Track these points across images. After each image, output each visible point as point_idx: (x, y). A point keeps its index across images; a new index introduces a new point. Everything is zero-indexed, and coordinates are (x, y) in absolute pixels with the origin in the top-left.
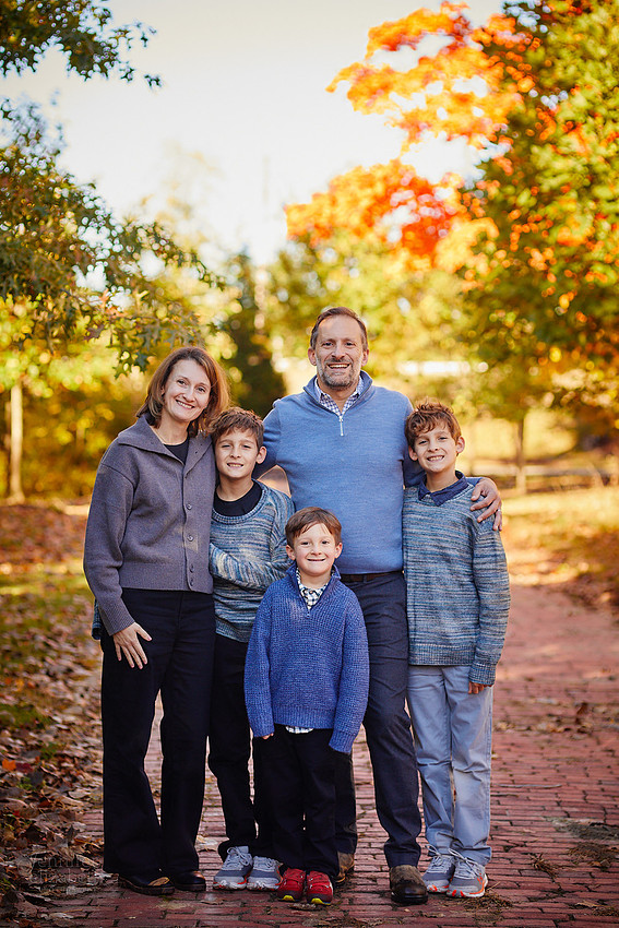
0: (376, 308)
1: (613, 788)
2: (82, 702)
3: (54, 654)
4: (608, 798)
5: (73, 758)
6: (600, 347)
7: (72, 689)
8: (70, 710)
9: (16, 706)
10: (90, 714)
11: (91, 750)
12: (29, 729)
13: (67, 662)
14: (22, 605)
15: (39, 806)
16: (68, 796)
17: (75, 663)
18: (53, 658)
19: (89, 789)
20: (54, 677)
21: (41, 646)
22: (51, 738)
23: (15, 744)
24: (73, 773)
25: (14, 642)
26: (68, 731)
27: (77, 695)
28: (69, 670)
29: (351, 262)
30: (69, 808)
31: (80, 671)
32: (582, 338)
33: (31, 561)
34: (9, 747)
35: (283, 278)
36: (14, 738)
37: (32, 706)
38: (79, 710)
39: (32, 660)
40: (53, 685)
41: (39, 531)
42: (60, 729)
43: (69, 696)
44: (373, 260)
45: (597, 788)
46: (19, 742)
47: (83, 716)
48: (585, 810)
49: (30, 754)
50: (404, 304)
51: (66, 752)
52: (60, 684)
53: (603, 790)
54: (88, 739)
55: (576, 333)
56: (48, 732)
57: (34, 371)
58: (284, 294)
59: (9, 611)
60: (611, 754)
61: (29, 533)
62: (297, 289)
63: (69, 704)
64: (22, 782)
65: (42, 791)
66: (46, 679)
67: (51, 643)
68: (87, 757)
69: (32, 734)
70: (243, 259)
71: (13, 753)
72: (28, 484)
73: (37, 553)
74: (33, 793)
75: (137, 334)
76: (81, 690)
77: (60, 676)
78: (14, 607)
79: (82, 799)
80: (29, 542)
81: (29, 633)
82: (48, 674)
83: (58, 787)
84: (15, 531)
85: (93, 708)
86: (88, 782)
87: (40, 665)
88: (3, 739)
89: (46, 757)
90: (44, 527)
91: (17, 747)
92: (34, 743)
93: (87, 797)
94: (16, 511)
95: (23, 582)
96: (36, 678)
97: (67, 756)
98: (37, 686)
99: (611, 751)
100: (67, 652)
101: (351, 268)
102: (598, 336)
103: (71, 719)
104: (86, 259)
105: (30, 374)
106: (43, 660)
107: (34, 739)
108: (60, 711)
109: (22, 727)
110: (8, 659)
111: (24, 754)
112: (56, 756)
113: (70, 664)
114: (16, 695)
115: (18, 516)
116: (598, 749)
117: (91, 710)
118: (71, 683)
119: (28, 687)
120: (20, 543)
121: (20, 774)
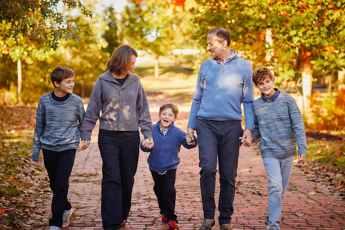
0: (163, 28)
1: (248, 216)
2: (37, 184)
3: (28, 165)
4: (246, 220)
5: (29, 207)
6: (248, 40)
7: (33, 179)
8: (31, 188)
9: (9, 186)
10: (39, 189)
11: (38, 204)
12: (13, 196)
13: (32, 168)
14: (17, 146)
15: (12, 228)
16: (25, 223)
17: (35, 168)
18: (27, 167)
19: (35, 220)
20: (26, 175)
21: (23, 162)
22: (21, 199)
23: (6, 202)
24: (29, 214)
25: (12, 161)
26: (29, 196)
27: (35, 182)
28: (33, 172)
29: (153, 10)
30: (25, 228)
31: (38, 172)
32: (241, 37)
33: (23, 128)
34: (4, 204)
35: (127, 17)
36: (6, 200)
37: (15, 187)
38: (35, 188)
39: (18, 168)
40: (26, 178)
41: (28, 117)
42: (26, 196)
43: (32, 182)
44: (162, 9)
45: (242, 216)
46: (8, 201)
47: (36, 190)
48: (236, 225)
49: (12, 206)
50: (174, 26)
51: (27, 205)
52: (29, 177)
53: (244, 217)
54: (37, 199)
55: (238, 34)
56: (21, 197)
57: (26, 53)
58: (127, 23)
59: (12, 148)
60: (248, 202)
61: (24, 118)
62: (132, 21)
63: (31, 185)
64: (7, 218)
65: (14, 222)
66: (23, 175)
67: (27, 161)
68: (35, 207)
69: (14, 198)
70: (111, 9)
71: (5, 206)
72: (26, 99)
73: (26, 126)
74: (10, 223)
75: (52, 35)
76: (37, 180)
77: (29, 174)
78: (14, 147)
79: (31, 225)
80: (24, 121)
81: (18, 157)
82: (24, 173)
83: (21, 220)
84: (18, 117)
85: (41, 186)
86: (35, 217)
87: (21, 170)
88: (1, 200)
89: (18, 207)
90: (30, 115)
91: (7, 203)
92: (14, 201)
93: (33, 223)
94: (20, 109)
95: (19, 137)
96: (19, 175)
97: (28, 207)
98: (19, 178)
99: (249, 200)
100: (33, 165)
101: (153, 13)
102: (247, 36)
103: (31, 191)
104: (34, 5)
105: (24, 55)
106: (23, 168)
107: (15, 200)
108: (27, 188)
109: (10, 195)
110: (8, 168)
111: (9, 206)
112: (23, 207)
113: (34, 169)
114: (10, 182)
115: (21, 111)
116: (243, 200)
117: (40, 188)
118: (33, 177)
119: (15, 179)
120: (20, 121)
121: (6, 215)
